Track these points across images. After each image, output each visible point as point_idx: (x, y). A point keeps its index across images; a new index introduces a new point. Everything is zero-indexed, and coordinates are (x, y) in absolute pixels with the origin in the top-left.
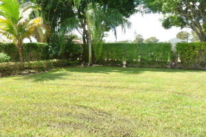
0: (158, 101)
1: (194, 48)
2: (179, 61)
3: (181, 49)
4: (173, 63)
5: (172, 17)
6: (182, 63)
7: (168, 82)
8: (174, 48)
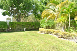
0: (9, 46)
1: (15, 24)
2: (10, 28)
3: (11, 24)
4: (8, 29)
5: (6, 12)
6: (11, 29)
7: (9, 37)
8: (8, 24)
